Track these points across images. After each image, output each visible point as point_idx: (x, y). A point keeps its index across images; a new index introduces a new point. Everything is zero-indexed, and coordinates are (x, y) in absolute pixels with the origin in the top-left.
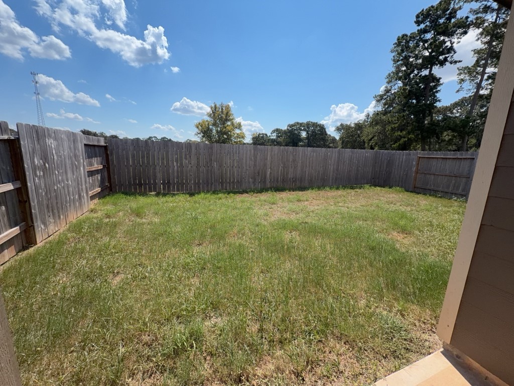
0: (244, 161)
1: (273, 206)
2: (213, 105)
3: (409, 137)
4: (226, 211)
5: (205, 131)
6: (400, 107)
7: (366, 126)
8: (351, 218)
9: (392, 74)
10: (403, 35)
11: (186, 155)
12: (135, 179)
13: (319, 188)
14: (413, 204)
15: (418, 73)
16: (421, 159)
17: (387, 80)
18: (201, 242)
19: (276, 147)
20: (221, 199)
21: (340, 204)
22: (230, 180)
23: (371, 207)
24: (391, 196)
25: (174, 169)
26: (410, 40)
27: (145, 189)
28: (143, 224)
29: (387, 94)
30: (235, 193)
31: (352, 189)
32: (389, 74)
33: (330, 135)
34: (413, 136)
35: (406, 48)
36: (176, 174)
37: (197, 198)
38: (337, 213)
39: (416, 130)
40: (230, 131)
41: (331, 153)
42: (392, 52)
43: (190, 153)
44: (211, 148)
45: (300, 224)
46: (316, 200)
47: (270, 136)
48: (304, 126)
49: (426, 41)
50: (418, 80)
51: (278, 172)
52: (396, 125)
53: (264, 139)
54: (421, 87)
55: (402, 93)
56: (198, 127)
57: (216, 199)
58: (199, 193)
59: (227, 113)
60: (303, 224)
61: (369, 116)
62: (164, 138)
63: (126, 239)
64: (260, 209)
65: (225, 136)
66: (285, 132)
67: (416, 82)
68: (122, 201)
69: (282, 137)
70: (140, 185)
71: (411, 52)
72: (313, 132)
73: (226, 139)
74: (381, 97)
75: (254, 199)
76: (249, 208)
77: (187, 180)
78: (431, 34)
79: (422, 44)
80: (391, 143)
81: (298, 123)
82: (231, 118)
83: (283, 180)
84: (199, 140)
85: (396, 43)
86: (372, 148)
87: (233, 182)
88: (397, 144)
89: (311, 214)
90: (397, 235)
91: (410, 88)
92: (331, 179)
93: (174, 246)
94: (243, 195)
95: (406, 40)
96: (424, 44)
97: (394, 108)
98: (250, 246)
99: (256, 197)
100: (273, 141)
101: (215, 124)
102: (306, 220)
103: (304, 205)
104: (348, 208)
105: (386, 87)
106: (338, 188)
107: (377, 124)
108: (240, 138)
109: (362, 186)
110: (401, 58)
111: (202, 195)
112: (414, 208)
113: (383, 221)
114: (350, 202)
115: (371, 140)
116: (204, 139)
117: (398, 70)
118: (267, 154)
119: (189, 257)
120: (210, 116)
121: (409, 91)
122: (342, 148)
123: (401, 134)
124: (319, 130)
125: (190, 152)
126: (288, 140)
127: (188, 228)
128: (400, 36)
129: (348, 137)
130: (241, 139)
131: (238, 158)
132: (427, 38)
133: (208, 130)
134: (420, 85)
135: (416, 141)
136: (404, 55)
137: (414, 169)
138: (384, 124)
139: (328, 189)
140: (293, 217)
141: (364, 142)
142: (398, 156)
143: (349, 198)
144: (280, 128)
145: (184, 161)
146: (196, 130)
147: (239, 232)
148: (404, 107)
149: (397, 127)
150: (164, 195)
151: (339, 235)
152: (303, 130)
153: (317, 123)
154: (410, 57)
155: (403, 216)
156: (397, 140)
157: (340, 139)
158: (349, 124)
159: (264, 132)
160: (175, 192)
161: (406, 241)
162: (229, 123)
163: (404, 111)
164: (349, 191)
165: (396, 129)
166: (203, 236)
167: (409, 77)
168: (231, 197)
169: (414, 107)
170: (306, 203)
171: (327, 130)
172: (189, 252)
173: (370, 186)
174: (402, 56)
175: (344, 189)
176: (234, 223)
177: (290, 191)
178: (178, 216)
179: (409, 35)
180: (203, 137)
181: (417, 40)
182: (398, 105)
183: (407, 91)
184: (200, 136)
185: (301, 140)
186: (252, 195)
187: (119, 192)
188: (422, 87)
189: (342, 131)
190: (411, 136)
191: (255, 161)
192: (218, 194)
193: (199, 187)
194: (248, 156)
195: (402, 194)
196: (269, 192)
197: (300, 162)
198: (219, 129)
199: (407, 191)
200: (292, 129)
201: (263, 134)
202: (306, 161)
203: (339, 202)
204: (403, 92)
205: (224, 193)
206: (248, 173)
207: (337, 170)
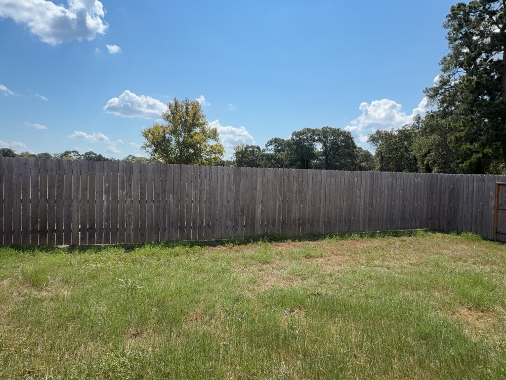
0: (219, 192)
1: (264, 267)
2: (172, 102)
3: (485, 151)
4: (185, 276)
5: (158, 142)
6: (466, 106)
7: (416, 134)
8: (394, 285)
9: (449, 58)
10: (459, 4)
11: (123, 183)
12: (35, 223)
13: (342, 235)
14: (495, 261)
15: (488, 57)
16: (501, 187)
17: (442, 66)
18: (139, 330)
19: (271, 170)
20: (178, 255)
21: (376, 262)
22: (195, 223)
23: (426, 265)
24: (460, 247)
25: (101, 206)
26: (470, 11)
27: (51, 238)
28: (42, 300)
29: (444, 87)
30: (202, 244)
31: (396, 236)
32: (445, 59)
33: (361, 148)
34: (490, 151)
35: (466, 22)
36: (104, 214)
37: (138, 253)
38: (370, 278)
39: (494, 141)
40: (199, 143)
41: (359, 178)
42: (445, 27)
43: (130, 179)
44: (166, 171)
45: (309, 296)
46: (337, 255)
47: (264, 150)
48: (319, 135)
49: (493, 13)
50: (488, 67)
51: (275, 209)
52: (463, 134)
53: (254, 155)
54: (493, 77)
55: (465, 85)
56: (146, 136)
57: (170, 255)
58: (141, 245)
59: (195, 114)
60: (313, 297)
61: (419, 118)
62: (91, 153)
63: (9, 327)
64: (242, 271)
65: (191, 151)
66: (288, 144)
67: (485, 69)
68: (10, 260)
69: (284, 151)
70: (43, 232)
71: (474, 28)
72: (334, 143)
73: (192, 154)
74: (436, 91)
75: (233, 254)
76: (224, 271)
77: (124, 225)
78: (499, 4)
79: (488, 16)
80: (458, 161)
81: (309, 130)
82: (201, 121)
83: (283, 222)
84: (148, 156)
85: (450, 16)
86: (428, 169)
87: (200, 226)
88: (467, 163)
89: (328, 279)
90: (466, 313)
91: (478, 78)
92: (361, 219)
93: (93, 338)
94: (216, 248)
95: (464, 11)
96: (491, 17)
97: (457, 107)
98: (222, 335)
99: (237, 251)
100: (269, 158)
101: (174, 132)
102: (319, 290)
103: (316, 264)
104: (389, 269)
105: (442, 77)
106: (372, 236)
107: (433, 131)
108: (215, 153)
109: (412, 232)
110: (460, 35)
111: (147, 249)
112: (496, 268)
113: (444, 288)
114: (393, 258)
115: (426, 155)
116: (156, 155)
117: (457, 53)
118: (257, 180)
119: (117, 356)
120: (167, 118)
121: (477, 83)
122: (382, 169)
123: (472, 147)
124: (342, 141)
125: (130, 177)
126: (294, 156)
127: (118, 305)
128: (455, 5)
129: (390, 151)
130: (217, 155)
131: (208, 187)
132: (495, 9)
133: (163, 141)
134: (492, 74)
135: (496, 158)
136: (463, 31)
137: (493, 203)
138: (444, 132)
139: (356, 236)
140: (297, 284)
141: (416, 159)
142: (465, 183)
143: (392, 252)
144: (281, 138)
145: (119, 192)
146: (144, 141)
147: (205, 312)
148: (472, 107)
149: (465, 136)
150: (83, 249)
151: (371, 314)
152: (317, 140)
153: (338, 130)
154: (473, 34)
155: (477, 281)
156: (467, 155)
157: (377, 154)
158: (389, 130)
159: (254, 144)
160: (102, 245)
161: (480, 324)
162: (198, 130)
163: (472, 112)
164: (392, 239)
165: (463, 139)
166: (143, 320)
167: (475, 64)
168: (195, 252)
169: (486, 106)
170: (320, 260)
171: (355, 140)
172: (117, 348)
173: (426, 231)
174: (461, 33)
175: (383, 237)
176: (197, 296)
177: (293, 240)
178: (105, 285)
179: (468, 4)
180: (155, 151)
181: (481, 11)
182: (463, 103)
183: (473, 83)
184: (150, 150)
185: (314, 156)
186: (231, 249)
187: (6, 245)
188: (496, 77)
189: (380, 142)
190: (488, 150)
191: (237, 192)
192: (173, 247)
193: (143, 235)
194: (225, 184)
195: (477, 244)
196: (260, 243)
197: (310, 192)
198: (181, 139)
199: (485, 239)
200: (300, 139)
201: (252, 147)
202: (320, 192)
203: (373, 259)
204: (467, 84)
205: (185, 245)
206: (224, 211)
207: (371, 205)
